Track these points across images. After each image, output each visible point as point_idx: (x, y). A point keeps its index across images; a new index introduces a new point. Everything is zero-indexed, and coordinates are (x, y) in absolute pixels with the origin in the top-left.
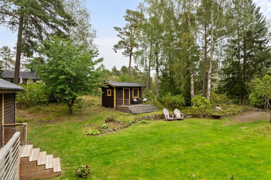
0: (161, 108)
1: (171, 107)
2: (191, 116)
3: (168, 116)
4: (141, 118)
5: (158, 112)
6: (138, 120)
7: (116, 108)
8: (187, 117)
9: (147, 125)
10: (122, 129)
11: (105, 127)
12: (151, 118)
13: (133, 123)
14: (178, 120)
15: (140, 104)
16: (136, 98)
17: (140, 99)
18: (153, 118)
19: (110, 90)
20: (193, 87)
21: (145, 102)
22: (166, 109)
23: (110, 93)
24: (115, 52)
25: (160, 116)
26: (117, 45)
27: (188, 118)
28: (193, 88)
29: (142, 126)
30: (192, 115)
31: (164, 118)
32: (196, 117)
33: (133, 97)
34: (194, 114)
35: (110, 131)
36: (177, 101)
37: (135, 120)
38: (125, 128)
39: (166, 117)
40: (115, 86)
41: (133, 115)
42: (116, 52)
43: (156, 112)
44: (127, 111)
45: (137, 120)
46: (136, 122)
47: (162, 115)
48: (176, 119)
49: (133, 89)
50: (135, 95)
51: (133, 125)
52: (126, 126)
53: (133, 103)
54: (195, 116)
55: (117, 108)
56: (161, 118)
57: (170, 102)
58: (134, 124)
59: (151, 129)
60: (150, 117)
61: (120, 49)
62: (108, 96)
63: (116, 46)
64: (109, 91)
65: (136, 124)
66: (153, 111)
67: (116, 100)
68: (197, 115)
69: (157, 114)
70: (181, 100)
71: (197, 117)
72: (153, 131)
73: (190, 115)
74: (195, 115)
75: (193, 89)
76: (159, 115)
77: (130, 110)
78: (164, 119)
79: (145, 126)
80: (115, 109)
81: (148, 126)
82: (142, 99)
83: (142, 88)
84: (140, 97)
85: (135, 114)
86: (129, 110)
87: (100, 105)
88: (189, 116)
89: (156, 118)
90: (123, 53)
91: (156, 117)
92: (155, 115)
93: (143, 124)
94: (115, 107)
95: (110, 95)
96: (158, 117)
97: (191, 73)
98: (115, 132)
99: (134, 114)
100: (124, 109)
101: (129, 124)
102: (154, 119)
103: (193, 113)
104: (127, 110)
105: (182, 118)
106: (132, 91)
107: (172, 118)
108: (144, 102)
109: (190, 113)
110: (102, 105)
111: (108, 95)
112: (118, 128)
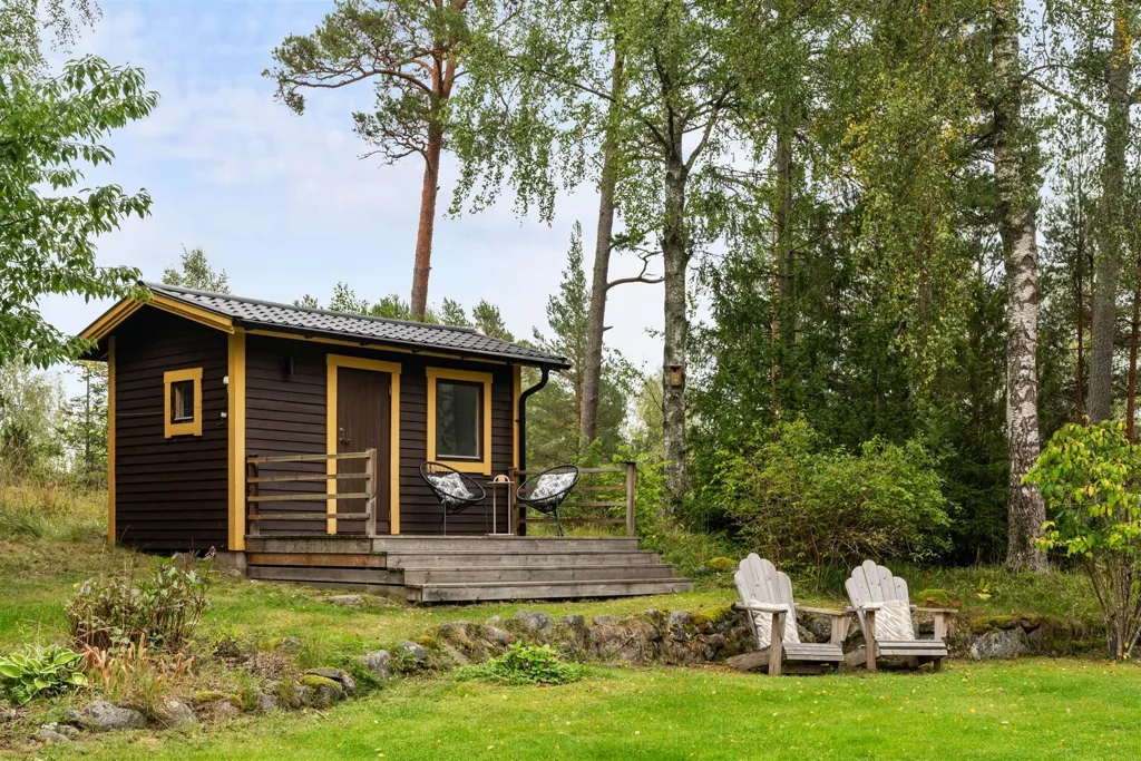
0: (710, 572)
1: (811, 556)
2: (1012, 640)
3: (790, 627)
4: (499, 632)
5: (680, 599)
6: (467, 651)
7: (247, 554)
8: (974, 650)
9: (565, 687)
10: (261, 712)
11: (29, 678)
12: (612, 647)
13: (408, 671)
14: (886, 665)
15: (503, 528)
16: (464, 477)
17: (502, 479)
18: (630, 644)
19: (195, 375)
20: (1028, 360)
21: (549, 506)
22: (767, 565)
23: (189, 410)
24: (288, 110)
25: (706, 632)
26: (308, 36)
27: (985, 657)
28: (1032, 376)
29: (502, 697)
30: (1028, 631)
31: (746, 642)
32: (1060, 654)
33: (431, 456)
34: (1043, 620)
35: (93, 730)
36: (872, 494)
37: (434, 646)
38: (295, 707)
39: (765, 640)
40: (237, 321)
41: (421, 611)
42: (298, 104)
43: (665, 600)
44: (356, 577)
45: (455, 643)
46: (445, 668)
47: (717, 622)
48: (871, 664)
49: (432, 375)
50: (458, 439)
51: (401, 693)
52: (318, 689)
53: (427, 515)
54: (1057, 644)
55: (260, 560)
56: (718, 654)
57: (807, 502)
58: (411, 684)
59: (611, 718)
60: (593, 637)
61: (337, 79)
62: (176, 439)
63: (301, 56)
64: (185, 388)
65: (440, 680)
66: (636, 590)
67: (251, 470)
68: (1076, 634)
69: (676, 613)
70: (908, 488)
71: (1076, 652)
72: (630, 740)
73: (1008, 628)
74: (1058, 632)
75: (1027, 380)
76: (690, 620)
77: (391, 563)
78: (746, 659)
79: (534, 697)
80: (240, 561)
81: (573, 696)
82: (522, 478)
83: (524, 370)
84: (501, 464)
85: (440, 603)
86: (376, 562)
87: (93, 533)
88: (999, 643)
89: (658, 645)
90: (361, 118)
91: (659, 639)
92: (656, 616)
93: (514, 683)
94: (237, 539)
95: (195, 428)
96: (682, 642)
97: (1017, 221)
98: (149, 740)
99: (424, 605)
100: (324, 561)
101: (356, 674)
102: (640, 661)
103: (1033, 616)
104: (356, 562)
105: (936, 645)
106: (425, 397)
107: (832, 651)
108: (541, 506)
109: (1001, 616)
110: (113, 539)
111: (170, 430)
112: (201, 708)
